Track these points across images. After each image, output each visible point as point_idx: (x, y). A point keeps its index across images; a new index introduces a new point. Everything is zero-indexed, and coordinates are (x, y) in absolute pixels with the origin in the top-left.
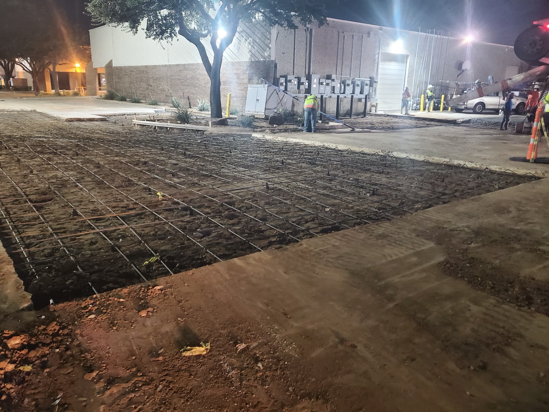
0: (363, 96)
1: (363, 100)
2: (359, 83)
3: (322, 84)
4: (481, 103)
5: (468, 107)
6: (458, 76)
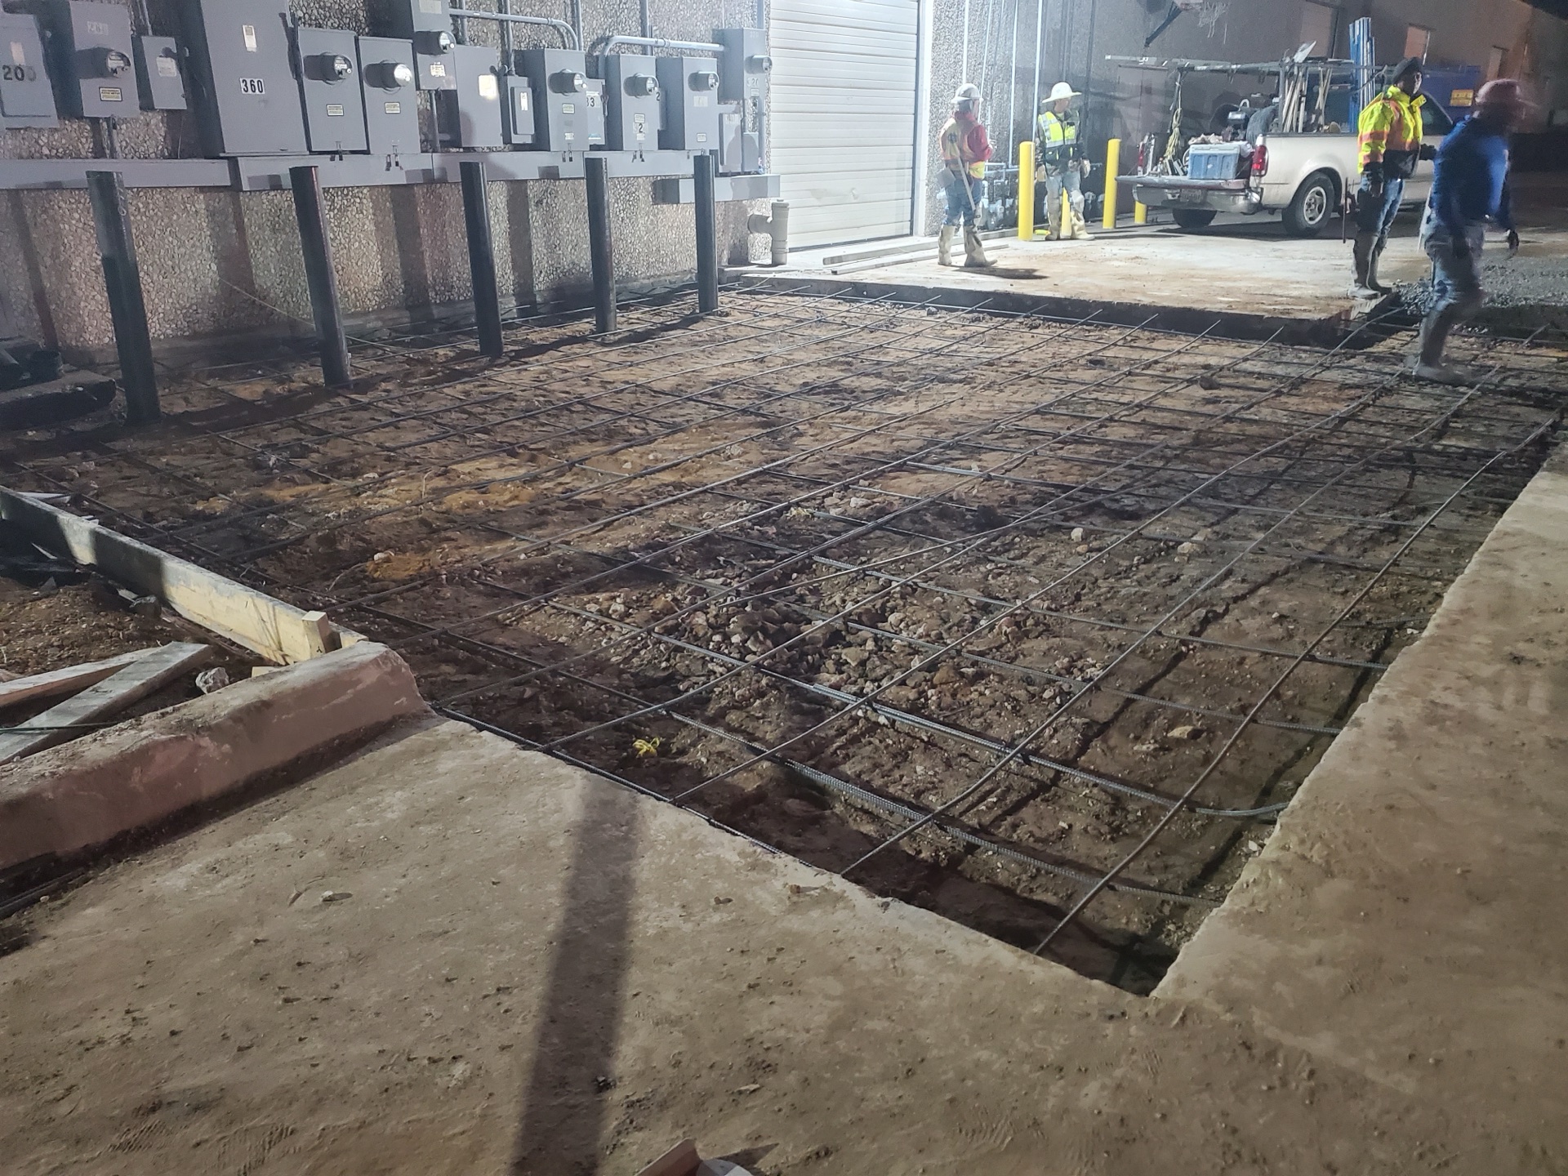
0: (679, 165)
1: (687, 191)
2: (646, 68)
3: (323, 68)
4: (1324, 177)
5: (1264, 202)
6: (1148, 41)
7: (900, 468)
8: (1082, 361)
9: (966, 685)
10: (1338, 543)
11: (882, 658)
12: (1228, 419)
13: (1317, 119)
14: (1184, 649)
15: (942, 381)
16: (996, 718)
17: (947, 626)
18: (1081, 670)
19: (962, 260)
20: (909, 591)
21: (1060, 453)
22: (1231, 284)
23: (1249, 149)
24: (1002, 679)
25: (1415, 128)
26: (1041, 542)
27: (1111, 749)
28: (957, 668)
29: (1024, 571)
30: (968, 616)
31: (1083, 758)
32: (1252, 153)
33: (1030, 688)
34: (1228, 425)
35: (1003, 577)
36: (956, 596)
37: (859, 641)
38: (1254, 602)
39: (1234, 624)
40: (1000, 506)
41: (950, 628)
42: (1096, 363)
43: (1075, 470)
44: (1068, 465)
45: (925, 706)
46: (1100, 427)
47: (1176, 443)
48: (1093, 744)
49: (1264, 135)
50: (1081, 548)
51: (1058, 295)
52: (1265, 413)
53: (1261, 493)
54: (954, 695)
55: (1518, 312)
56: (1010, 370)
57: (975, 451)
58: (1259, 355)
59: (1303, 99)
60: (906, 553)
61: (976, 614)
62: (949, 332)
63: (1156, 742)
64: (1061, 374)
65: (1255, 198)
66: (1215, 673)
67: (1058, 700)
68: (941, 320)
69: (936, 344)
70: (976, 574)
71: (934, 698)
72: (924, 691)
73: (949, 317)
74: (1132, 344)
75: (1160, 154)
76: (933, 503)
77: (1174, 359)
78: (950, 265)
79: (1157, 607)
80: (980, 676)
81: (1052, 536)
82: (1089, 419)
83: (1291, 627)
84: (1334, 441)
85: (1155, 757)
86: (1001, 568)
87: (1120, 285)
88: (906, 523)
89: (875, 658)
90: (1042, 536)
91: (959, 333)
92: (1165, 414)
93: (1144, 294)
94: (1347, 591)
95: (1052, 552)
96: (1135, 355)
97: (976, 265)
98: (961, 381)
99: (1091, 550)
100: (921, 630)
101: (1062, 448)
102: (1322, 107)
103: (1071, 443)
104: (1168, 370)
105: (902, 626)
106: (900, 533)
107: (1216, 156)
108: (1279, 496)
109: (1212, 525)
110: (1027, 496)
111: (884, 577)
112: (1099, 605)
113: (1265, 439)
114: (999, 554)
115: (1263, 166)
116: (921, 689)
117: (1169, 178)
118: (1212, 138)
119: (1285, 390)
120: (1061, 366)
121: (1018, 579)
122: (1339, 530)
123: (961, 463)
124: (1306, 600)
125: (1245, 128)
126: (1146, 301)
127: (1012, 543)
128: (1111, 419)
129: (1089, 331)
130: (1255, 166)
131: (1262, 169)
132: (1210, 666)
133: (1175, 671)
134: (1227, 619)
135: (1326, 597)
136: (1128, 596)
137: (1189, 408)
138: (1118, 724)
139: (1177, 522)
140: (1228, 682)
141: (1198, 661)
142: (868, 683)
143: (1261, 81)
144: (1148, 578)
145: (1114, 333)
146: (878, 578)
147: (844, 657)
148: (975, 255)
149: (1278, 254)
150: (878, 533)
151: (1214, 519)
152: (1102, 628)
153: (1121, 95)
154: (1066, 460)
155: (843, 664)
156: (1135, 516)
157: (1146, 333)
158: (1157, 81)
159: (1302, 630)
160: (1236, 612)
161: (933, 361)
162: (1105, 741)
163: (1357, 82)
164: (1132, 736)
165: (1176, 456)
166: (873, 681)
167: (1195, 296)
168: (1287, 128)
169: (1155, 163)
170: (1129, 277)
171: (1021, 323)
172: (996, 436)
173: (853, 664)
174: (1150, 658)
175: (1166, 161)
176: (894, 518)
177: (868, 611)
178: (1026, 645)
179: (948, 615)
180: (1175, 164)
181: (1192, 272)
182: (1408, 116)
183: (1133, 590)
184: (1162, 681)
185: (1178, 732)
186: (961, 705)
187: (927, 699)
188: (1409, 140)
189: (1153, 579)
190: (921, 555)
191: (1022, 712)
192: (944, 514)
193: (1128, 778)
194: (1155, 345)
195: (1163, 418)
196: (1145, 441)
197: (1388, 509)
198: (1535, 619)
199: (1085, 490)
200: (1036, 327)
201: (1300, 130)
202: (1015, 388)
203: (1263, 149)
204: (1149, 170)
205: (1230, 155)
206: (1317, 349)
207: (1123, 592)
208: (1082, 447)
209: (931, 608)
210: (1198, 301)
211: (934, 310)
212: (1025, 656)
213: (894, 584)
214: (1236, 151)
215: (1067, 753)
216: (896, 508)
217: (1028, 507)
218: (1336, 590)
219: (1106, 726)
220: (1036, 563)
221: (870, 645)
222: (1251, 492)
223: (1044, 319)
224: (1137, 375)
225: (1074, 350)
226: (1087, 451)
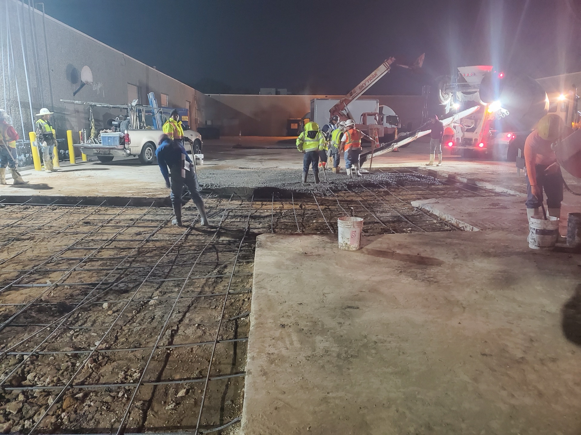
4: (150, 144)
5: (132, 153)
6: (75, 94)
7: (9, 289)
8: (81, 223)
9: (80, 404)
10: (205, 287)
11: (31, 404)
12: (147, 241)
13: (143, 125)
14: (169, 351)
15: (18, 240)
16: (100, 417)
17: (61, 372)
18: (131, 376)
19: (12, 181)
20: (35, 357)
21: (86, 267)
22: (130, 185)
23: (123, 135)
24: (96, 393)
25: (181, 131)
26: (91, 313)
27: (156, 413)
28: (73, 395)
29: (87, 331)
30: (69, 363)
31: (146, 423)
32: (124, 136)
33: (112, 394)
34: (148, 244)
35: (79, 336)
36: (61, 355)
37: (14, 396)
38: (186, 321)
39: (183, 334)
40: (66, 299)
41: (63, 373)
42: (87, 223)
43: (94, 275)
44: (91, 273)
45: (62, 423)
46: (98, 252)
47: (132, 254)
48: (148, 413)
49: (127, 130)
50: (110, 312)
51: (62, 195)
52: (160, 237)
53: (170, 271)
54: (75, 412)
55: (224, 189)
56: (50, 231)
57: (46, 273)
58: (149, 212)
59: (138, 118)
60: (26, 337)
61: (73, 361)
62: (14, 216)
63: (173, 402)
64: (73, 230)
65: (128, 152)
66: (184, 359)
67: (126, 396)
68: (9, 210)
69: (9, 222)
70: (66, 338)
71: (66, 417)
72: (59, 415)
73: (11, 208)
74: (99, 213)
75: (89, 136)
76: (33, 305)
77: (117, 218)
78: (6, 184)
79: (151, 334)
80: (86, 395)
81: (95, 309)
82: (92, 249)
83: (204, 329)
84: (188, 244)
85: (175, 410)
86: (77, 332)
87: (87, 189)
88: (22, 320)
89: (26, 405)
90: (90, 310)
91: (19, 215)
92: (122, 242)
93: (98, 192)
94: (216, 307)
95: (98, 317)
96: (102, 218)
97: (19, 184)
98: (28, 239)
99: (114, 312)
100: (48, 380)
101: (85, 265)
102: (144, 121)
103: (89, 262)
104: (117, 223)
105: (36, 379)
106: (21, 326)
107: (111, 137)
108: (177, 270)
109: (158, 288)
110: (77, 291)
111: (19, 354)
112: (127, 339)
113: (163, 248)
114: (74, 324)
115: (129, 141)
116: (57, 414)
117: (94, 145)
118: (108, 131)
119: (163, 226)
120: (72, 226)
121: (87, 335)
122: (203, 281)
123: (41, 281)
124: (204, 315)
125: (119, 127)
126: (100, 195)
127: (78, 317)
128: (102, 248)
129: (79, 209)
130: (126, 141)
131: (128, 142)
132: (181, 356)
133: (168, 363)
134: (180, 332)
135: (209, 312)
136: (138, 331)
137: (131, 238)
138: (154, 399)
139: (144, 290)
140: (191, 362)
141: (176, 355)
142: (26, 422)
143: (121, 111)
144: (142, 320)
145: (90, 209)
146: (15, 355)
147: (8, 410)
148: (18, 179)
149: (141, 171)
150: (8, 329)
151: (157, 286)
152: (132, 352)
153: (67, 113)
154: (88, 270)
155: (8, 415)
156: (126, 291)
157: (103, 208)
158: (81, 108)
159: (207, 329)
160: (182, 328)
161: (10, 230)
162: (152, 410)
163: (154, 113)
164: (163, 402)
165: (133, 261)
166: (29, 419)
167: (119, 191)
168: (134, 128)
169: (88, 139)
170: (89, 185)
171: (48, 208)
172: (54, 264)
173: (15, 413)
174: (157, 360)
175: (92, 138)
176: (14, 318)
177: (14, 377)
178: (102, 370)
179: (59, 365)
180: (95, 139)
181: (113, 181)
182: (178, 128)
183: (139, 328)
184: (165, 370)
185: (181, 393)
186: (81, 416)
187: (62, 419)
188: (180, 135)
189: (144, 320)
190: (35, 336)
191: (111, 408)
192: (40, 310)
193: (168, 425)
194: (108, 212)
195: (122, 244)
196: (119, 256)
197: (215, 269)
198: (281, 307)
199: (103, 284)
200: (55, 209)
201: (139, 128)
202: (55, 239)
203: (128, 135)
204: (85, 142)
205: (116, 137)
206: (168, 208)
207: (135, 330)
208: (93, 263)
209: (49, 364)
210: (120, 193)
211: (3, 205)
212: (103, 376)
213: (25, 357)
214: (118, 135)
215: (138, 423)
216: (14, 313)
217: (80, 297)
218: (212, 307)
219: (150, 401)
220: (92, 325)
221: (21, 398)
222: (167, 271)
223: (58, 206)
224: (105, 226)
225: (75, 218)
226: (97, 265)
